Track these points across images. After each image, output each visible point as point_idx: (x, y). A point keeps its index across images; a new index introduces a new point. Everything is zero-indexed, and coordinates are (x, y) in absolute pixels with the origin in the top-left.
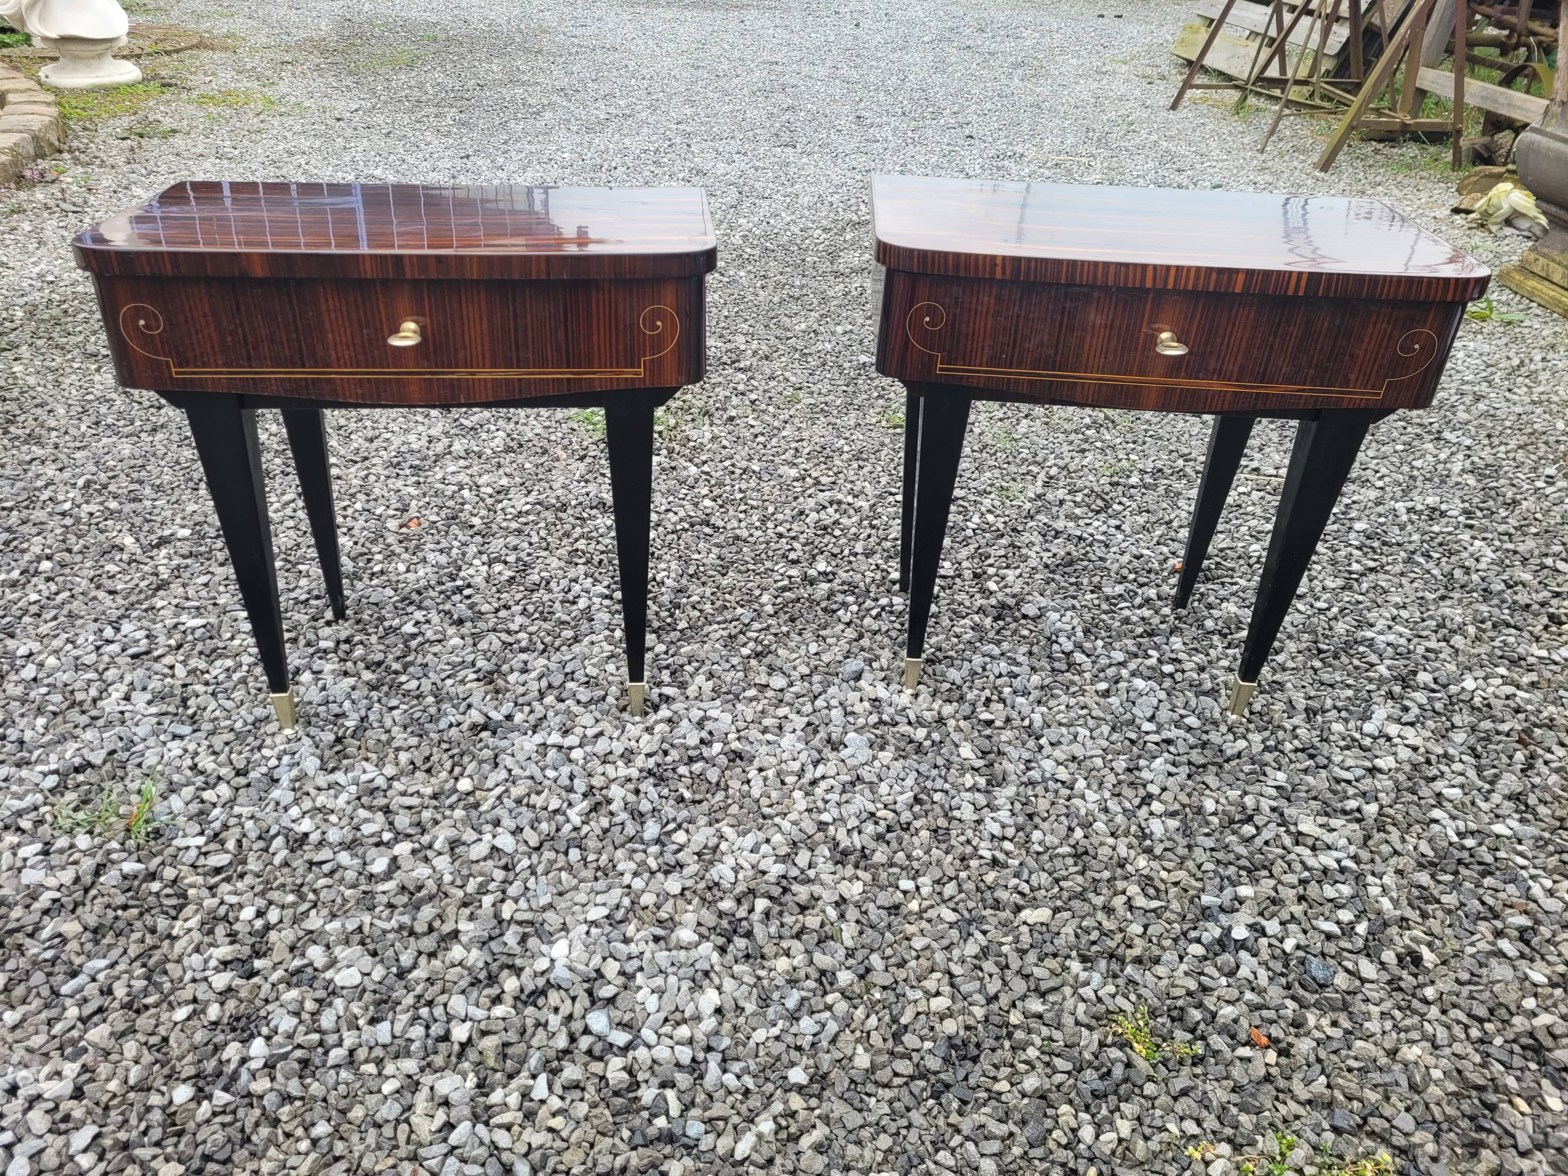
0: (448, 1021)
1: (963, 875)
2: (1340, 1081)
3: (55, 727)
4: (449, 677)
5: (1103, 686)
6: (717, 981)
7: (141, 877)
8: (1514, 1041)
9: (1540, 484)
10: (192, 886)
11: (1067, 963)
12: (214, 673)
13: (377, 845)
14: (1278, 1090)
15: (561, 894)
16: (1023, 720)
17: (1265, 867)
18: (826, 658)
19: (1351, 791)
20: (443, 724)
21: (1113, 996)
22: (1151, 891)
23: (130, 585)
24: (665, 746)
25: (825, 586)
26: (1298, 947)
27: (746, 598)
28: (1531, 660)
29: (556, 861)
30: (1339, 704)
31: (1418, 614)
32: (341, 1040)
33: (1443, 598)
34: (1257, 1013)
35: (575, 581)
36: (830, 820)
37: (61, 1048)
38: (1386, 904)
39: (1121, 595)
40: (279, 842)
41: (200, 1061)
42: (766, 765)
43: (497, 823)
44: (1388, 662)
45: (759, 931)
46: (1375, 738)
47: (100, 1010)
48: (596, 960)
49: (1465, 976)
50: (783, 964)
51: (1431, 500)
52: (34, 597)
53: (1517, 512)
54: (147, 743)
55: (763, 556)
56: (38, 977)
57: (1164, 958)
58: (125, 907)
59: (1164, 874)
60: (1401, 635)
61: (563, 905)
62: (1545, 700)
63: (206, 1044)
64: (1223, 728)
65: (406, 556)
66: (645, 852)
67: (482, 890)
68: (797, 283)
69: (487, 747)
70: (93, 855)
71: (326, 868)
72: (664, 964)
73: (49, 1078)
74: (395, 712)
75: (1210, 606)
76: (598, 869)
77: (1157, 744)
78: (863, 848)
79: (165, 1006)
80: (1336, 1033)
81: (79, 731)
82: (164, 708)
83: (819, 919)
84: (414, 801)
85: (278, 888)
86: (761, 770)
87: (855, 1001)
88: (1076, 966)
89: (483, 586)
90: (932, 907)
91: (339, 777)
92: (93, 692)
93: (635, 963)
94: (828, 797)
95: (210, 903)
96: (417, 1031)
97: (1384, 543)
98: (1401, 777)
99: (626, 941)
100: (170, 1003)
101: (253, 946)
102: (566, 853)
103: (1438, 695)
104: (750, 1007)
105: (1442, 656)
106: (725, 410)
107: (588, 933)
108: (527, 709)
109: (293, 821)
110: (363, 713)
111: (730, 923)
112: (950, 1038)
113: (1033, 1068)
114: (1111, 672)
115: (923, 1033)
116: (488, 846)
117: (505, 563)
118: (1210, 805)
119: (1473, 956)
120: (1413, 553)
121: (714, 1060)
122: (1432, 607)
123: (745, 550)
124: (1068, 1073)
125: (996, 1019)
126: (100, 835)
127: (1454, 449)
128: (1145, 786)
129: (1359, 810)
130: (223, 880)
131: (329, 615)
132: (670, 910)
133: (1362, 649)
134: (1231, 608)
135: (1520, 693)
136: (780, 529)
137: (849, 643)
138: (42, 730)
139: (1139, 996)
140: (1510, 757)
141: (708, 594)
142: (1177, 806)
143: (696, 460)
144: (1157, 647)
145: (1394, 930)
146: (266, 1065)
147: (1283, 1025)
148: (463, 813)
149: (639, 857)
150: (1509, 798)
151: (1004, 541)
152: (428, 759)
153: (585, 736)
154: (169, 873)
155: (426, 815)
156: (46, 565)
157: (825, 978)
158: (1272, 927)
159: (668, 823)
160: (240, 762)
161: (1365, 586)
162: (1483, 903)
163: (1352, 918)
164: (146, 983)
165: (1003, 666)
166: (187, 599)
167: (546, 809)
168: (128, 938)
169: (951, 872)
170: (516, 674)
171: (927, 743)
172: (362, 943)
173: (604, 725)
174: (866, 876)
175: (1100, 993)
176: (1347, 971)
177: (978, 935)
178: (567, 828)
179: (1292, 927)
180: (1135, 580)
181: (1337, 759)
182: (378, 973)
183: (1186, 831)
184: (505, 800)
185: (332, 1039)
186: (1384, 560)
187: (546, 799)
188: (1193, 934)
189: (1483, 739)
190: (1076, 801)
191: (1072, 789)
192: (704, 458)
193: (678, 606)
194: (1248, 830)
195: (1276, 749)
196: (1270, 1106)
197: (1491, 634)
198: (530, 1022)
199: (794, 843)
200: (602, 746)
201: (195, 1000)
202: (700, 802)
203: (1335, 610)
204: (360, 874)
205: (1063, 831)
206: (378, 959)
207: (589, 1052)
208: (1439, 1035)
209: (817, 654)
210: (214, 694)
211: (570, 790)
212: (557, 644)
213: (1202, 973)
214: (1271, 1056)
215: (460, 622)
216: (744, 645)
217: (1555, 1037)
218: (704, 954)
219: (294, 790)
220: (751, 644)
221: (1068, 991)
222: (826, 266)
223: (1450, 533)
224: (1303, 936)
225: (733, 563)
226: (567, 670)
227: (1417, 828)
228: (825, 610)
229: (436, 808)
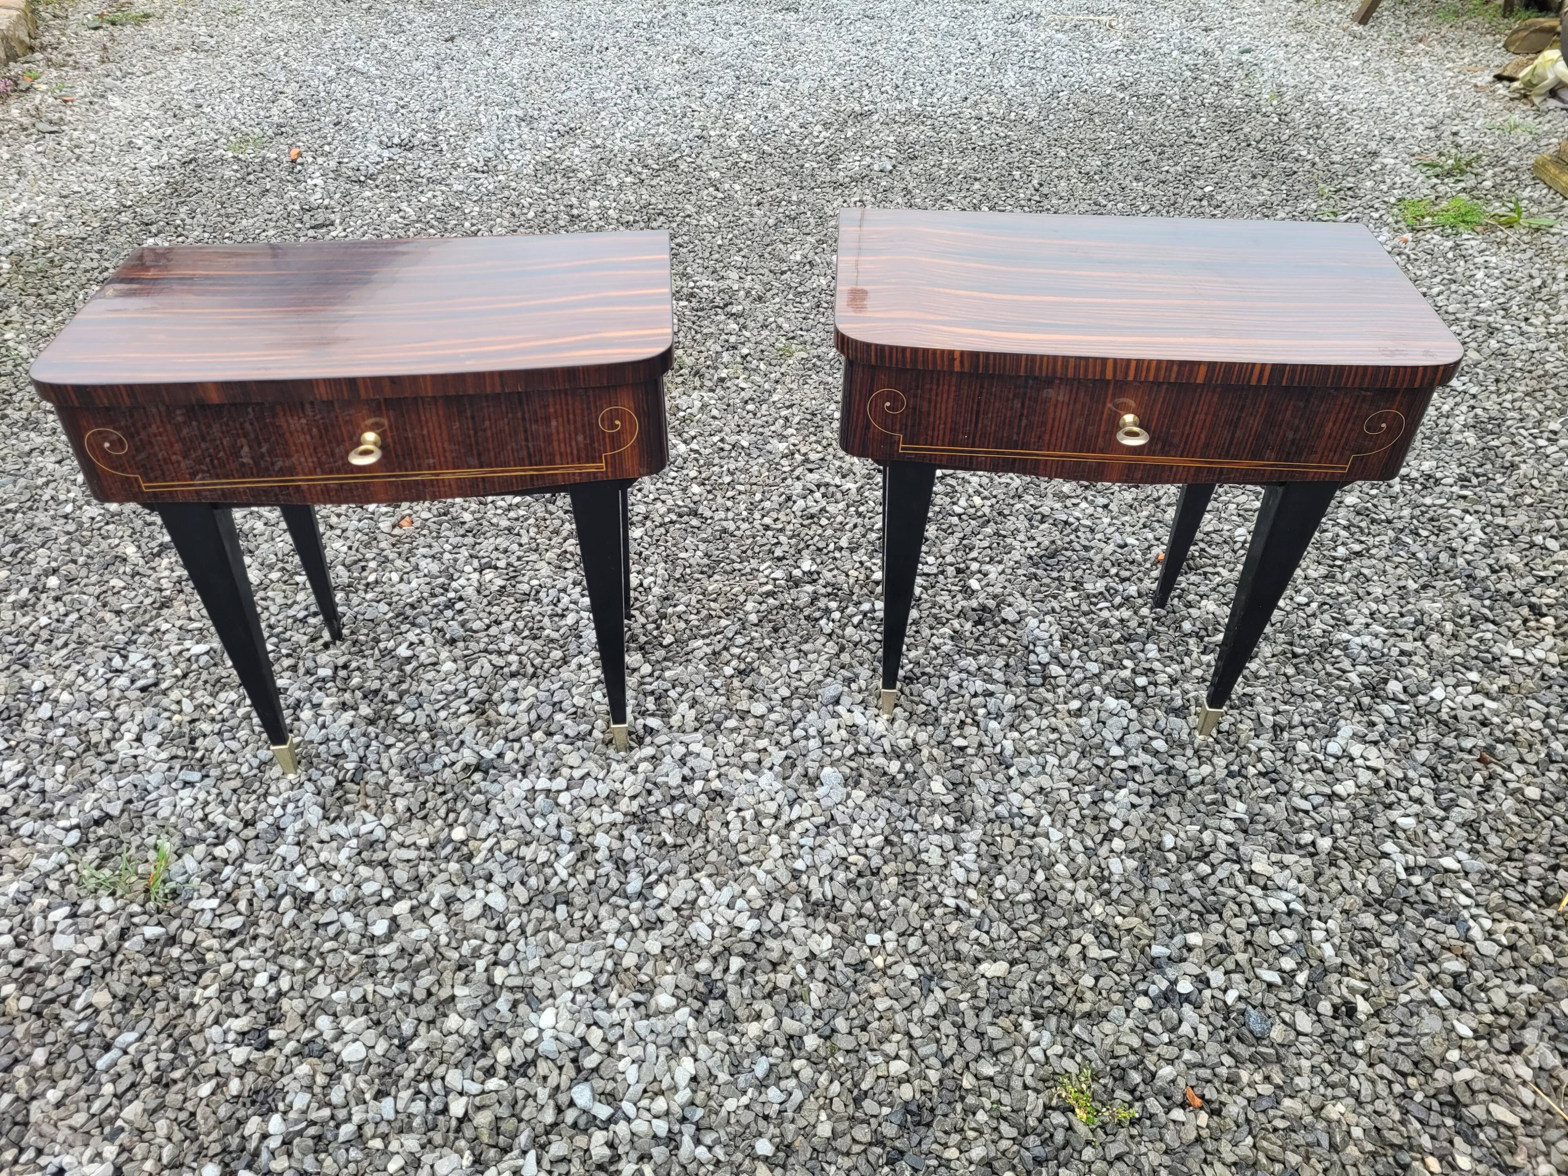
0: (446, 1096)
1: (927, 925)
2: (1265, 1144)
3: (73, 773)
4: (443, 708)
5: (1075, 704)
6: (692, 1048)
7: (162, 942)
8: (1434, 1096)
9: (1541, 442)
10: (209, 950)
11: (1020, 1020)
12: (220, 707)
13: (378, 904)
14: (1206, 1152)
15: (548, 956)
16: (995, 745)
17: (1216, 911)
18: (807, 677)
19: (1308, 823)
20: (437, 764)
21: (1061, 1057)
22: (1105, 940)
23: (136, 602)
24: (649, 786)
25: (809, 588)
26: (1240, 998)
27: (731, 605)
28: (1506, 661)
29: (544, 919)
30: (1307, 720)
31: (1397, 608)
32: (350, 1114)
33: (1424, 587)
34: (1193, 1072)
35: (564, 590)
36: (804, 868)
37: (101, 1126)
38: (1328, 950)
39: (1101, 593)
40: (287, 902)
41: (225, 1135)
42: (743, 806)
43: (489, 878)
44: (1361, 669)
45: (733, 994)
46: (1338, 758)
47: (133, 1085)
48: (581, 1030)
49: (1394, 1028)
50: (753, 1029)
51: (1427, 466)
52: (44, 621)
53: (1514, 477)
54: (161, 792)
55: (749, 553)
56: (75, 1051)
57: (1111, 1014)
58: (150, 974)
59: (1119, 920)
60: (1376, 636)
61: (551, 969)
62: (1513, 709)
63: (230, 1118)
64: (1189, 752)
65: (399, 563)
66: (627, 907)
67: (476, 954)
68: (794, 198)
69: (479, 791)
70: (118, 918)
71: (332, 930)
72: (643, 1032)
73: (92, 1161)
74: (393, 751)
75: (1189, 605)
76: (583, 927)
77: (1123, 771)
78: (834, 897)
79: (190, 1080)
80: (1266, 1089)
81: (95, 777)
82: (174, 751)
83: (789, 978)
84: (412, 854)
85: (288, 953)
86: (739, 810)
87: (821, 1066)
88: (1027, 1025)
89: (474, 597)
90: (896, 963)
91: (340, 828)
92: (107, 734)
93: (617, 1031)
94: (802, 842)
95: (226, 969)
96: (418, 1106)
97: (1373, 521)
98: (1359, 804)
99: (609, 1007)
100: (195, 1077)
101: (268, 1013)
102: (554, 910)
103: (1406, 707)
104: (723, 1077)
105: (1415, 659)
106: (716, 368)
107: (573, 1001)
108: (517, 745)
109: (299, 879)
110: (361, 752)
111: (706, 984)
112: (907, 1103)
113: (981, 1133)
114: (1084, 688)
115: (881, 1098)
116: (480, 905)
117: (496, 568)
118: (1169, 841)
119: (1405, 1005)
120: (1402, 531)
121: (688, 1130)
122: (1412, 600)
123: (732, 545)
124: (1014, 1139)
125: (949, 1084)
126: (122, 897)
127: (1458, 399)
128: (1108, 820)
129: (1313, 844)
130: (237, 945)
131: (326, 636)
132: (650, 972)
133: (1336, 652)
134: (1209, 605)
135: (1489, 704)
136: (767, 520)
137: (830, 660)
138: (61, 779)
139: (1085, 1057)
140: (1469, 778)
141: (693, 602)
142: (1137, 843)
143: (685, 436)
144: (1133, 656)
145: (1333, 978)
146: (284, 1143)
147: (1217, 1084)
148: (457, 866)
149: (622, 913)
150: (1462, 825)
151: (989, 530)
152: (424, 804)
153: (571, 778)
154: (188, 937)
155: (423, 869)
156: (53, 581)
157: (793, 1043)
158: (1217, 977)
159: (650, 874)
160: (247, 811)
161: (1348, 575)
162: (1422, 945)
163: (1294, 966)
164: (172, 1055)
165: (979, 685)
166: (190, 619)
167: (535, 861)
168: (154, 1008)
169: (916, 923)
170: (507, 704)
171: (901, 776)
172: (367, 1012)
173: (590, 766)
174: (835, 929)
175: (1049, 1052)
176: (1284, 1022)
177: (938, 993)
178: (555, 881)
179: (1236, 977)
180: (1117, 575)
181: (1297, 785)
182: (381, 1047)
183: (1144, 871)
184: (497, 853)
185: (342, 1114)
186: (1371, 541)
187: (535, 852)
188: (1141, 986)
189: (1445, 757)
190: (1041, 841)
191: (1037, 825)
192: (693, 433)
193: (664, 616)
194: (1204, 868)
195: (1239, 774)
196: (1197, 1170)
197: (1469, 630)
198: (520, 1094)
199: (769, 894)
200: (588, 789)
201: (218, 1073)
202: (681, 846)
203: (1314, 605)
204: (363, 936)
205: (1025, 874)
206: (381, 1029)
207: (575, 1125)
208: (1363, 1092)
209: (797, 672)
210: (220, 733)
211: (558, 839)
212: (546, 666)
213: (1146, 1030)
214: (1203, 1118)
215: (453, 642)
216: (727, 663)
217: (1473, 1092)
218: (680, 1020)
219: (298, 844)
220: (734, 663)
221: (1018, 1050)
222: (824, 175)
223: (1442, 506)
224: (1245, 986)
225: (720, 562)
226: (556, 699)
227: (1367, 863)
228: (807, 618)
229: (432, 860)
